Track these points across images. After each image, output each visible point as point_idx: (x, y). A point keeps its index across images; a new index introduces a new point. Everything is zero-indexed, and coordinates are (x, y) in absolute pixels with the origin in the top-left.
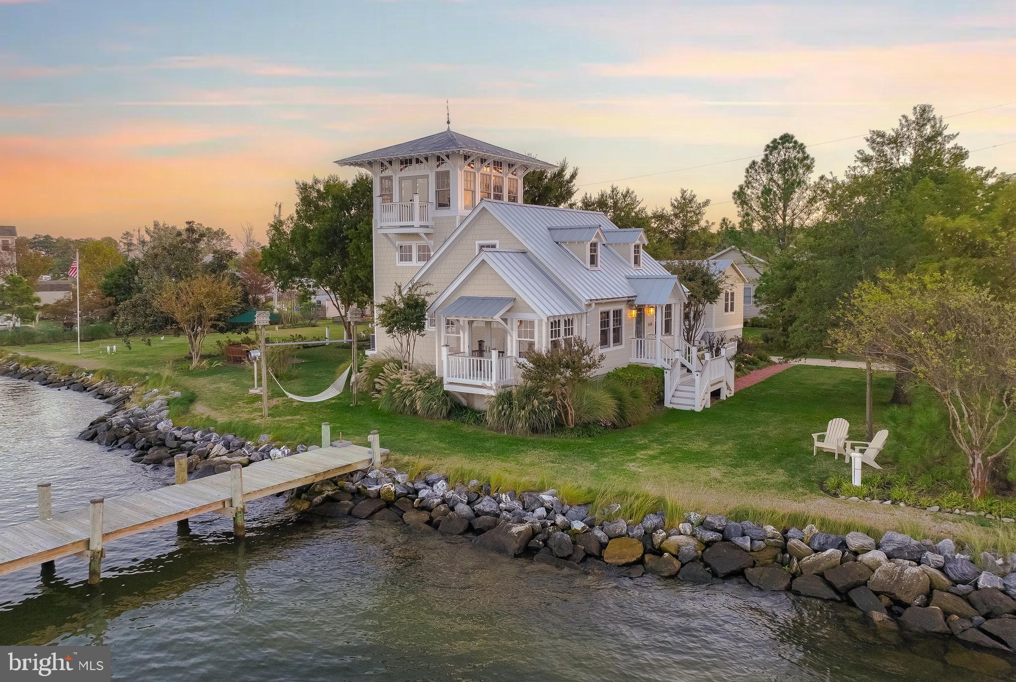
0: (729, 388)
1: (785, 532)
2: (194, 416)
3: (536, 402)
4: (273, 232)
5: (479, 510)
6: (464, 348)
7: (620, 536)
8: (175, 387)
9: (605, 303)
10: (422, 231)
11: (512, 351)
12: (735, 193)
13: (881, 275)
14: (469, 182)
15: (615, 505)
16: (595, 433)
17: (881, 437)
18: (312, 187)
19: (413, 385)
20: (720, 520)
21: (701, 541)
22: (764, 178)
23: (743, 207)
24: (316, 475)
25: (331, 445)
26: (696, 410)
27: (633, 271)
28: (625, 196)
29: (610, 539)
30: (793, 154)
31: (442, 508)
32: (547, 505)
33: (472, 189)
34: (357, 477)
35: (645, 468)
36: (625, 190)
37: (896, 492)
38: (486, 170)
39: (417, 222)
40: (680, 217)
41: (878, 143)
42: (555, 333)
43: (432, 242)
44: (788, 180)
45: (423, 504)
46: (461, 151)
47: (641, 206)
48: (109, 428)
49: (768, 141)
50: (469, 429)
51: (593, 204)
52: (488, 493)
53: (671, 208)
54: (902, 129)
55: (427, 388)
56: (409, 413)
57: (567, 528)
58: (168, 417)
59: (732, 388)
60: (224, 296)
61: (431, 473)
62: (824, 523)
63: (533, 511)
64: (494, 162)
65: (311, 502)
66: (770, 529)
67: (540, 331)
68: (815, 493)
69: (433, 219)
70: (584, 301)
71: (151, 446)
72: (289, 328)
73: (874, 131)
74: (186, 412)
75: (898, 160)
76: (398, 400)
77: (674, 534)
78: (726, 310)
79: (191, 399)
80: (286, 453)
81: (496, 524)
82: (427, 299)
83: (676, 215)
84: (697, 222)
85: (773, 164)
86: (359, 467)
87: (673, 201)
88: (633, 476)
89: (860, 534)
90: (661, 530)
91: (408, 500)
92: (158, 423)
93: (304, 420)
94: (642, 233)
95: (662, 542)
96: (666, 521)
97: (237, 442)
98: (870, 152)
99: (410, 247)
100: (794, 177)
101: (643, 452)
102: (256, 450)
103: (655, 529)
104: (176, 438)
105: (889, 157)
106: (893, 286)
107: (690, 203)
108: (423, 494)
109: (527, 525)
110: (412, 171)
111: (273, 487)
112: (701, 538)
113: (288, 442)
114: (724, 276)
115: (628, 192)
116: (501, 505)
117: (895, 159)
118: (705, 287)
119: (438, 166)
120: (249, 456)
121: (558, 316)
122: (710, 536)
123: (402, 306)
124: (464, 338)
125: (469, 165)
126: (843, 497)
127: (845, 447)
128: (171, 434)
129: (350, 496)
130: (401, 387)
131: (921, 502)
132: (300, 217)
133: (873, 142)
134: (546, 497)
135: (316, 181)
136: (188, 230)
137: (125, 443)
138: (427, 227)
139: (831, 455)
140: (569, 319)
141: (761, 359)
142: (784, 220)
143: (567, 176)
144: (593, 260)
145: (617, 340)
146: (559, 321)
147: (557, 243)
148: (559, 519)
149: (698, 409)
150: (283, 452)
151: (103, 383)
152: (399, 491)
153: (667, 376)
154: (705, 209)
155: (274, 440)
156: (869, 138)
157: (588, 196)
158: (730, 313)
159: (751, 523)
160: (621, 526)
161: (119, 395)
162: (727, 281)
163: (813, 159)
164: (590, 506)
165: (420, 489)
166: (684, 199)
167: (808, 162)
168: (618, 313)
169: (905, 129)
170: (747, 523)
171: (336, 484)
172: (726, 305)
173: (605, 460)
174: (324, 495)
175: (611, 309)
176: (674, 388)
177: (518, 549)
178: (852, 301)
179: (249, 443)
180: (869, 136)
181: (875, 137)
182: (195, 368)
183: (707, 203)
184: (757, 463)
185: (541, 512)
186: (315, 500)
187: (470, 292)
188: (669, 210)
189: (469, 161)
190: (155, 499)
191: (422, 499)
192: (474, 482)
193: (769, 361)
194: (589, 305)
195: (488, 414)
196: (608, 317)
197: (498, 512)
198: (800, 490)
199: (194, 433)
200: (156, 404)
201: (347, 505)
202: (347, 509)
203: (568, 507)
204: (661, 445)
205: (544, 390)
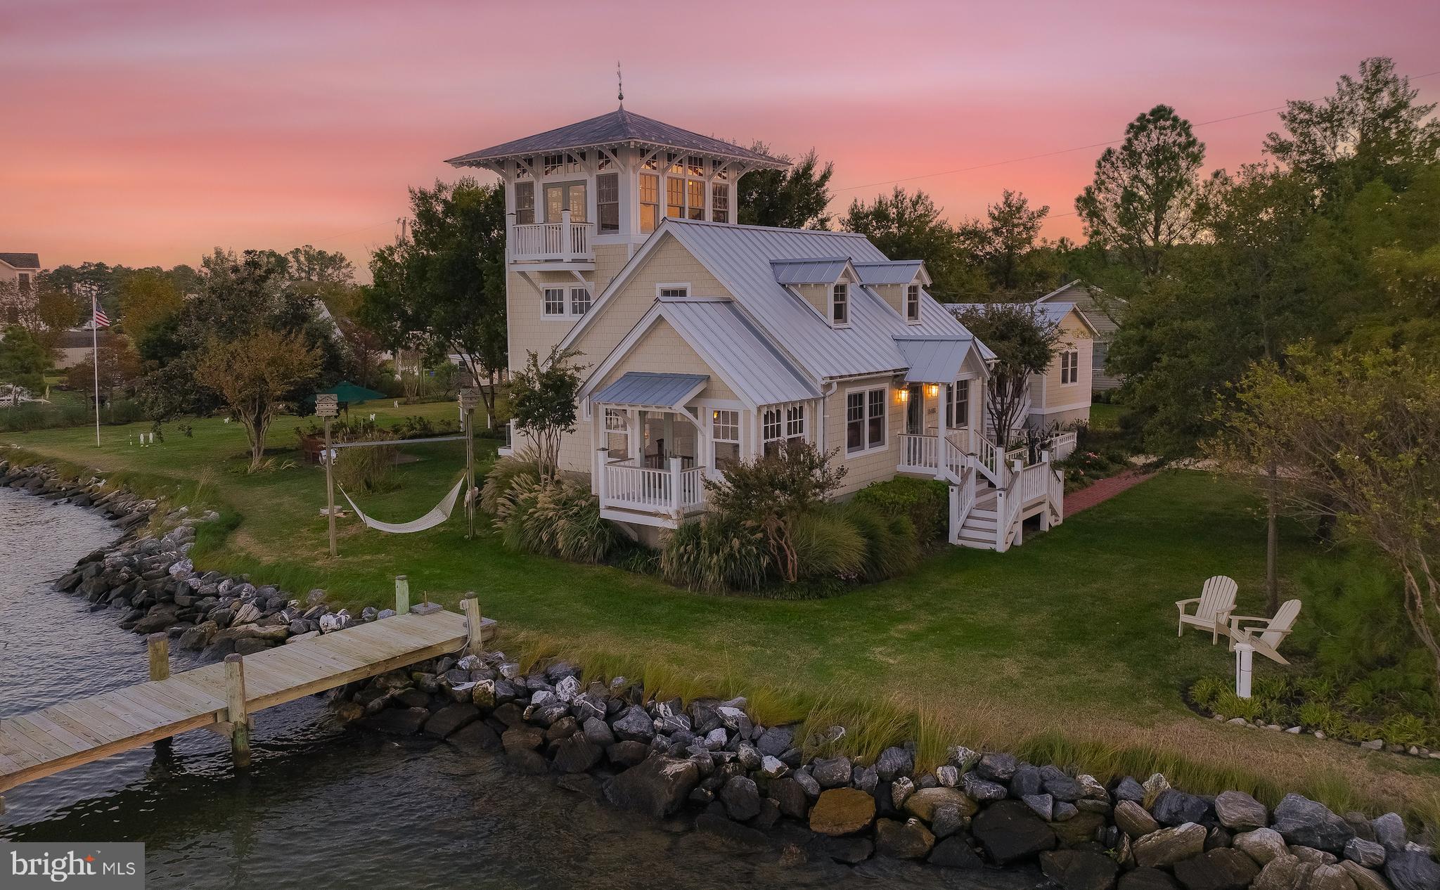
0: (1054, 513)
1: (1114, 783)
2: (230, 552)
3: (736, 543)
4: (379, 264)
5: (621, 730)
6: (633, 452)
7: (839, 785)
8: (214, 503)
9: (855, 381)
10: (575, 269)
11: (704, 459)
12: (1078, 200)
13: (1291, 350)
14: (648, 192)
15: (836, 728)
16: (829, 592)
17: (1289, 611)
18: (435, 196)
19: (554, 509)
20: (1004, 764)
21: (972, 798)
22: (1125, 176)
23: (1091, 221)
24: (373, 666)
25: (411, 611)
26: (998, 550)
27: (905, 328)
28: (915, 204)
29: (823, 788)
30: (1171, 137)
31: (566, 723)
32: (730, 723)
33: (654, 201)
34: (441, 666)
35: (900, 658)
36: (916, 194)
37: (1309, 712)
38: (676, 170)
39: (567, 253)
40: (1002, 233)
41: (1301, 122)
42: (771, 432)
43: (592, 284)
44: (1163, 178)
45: (537, 715)
46: (632, 143)
47: (940, 218)
48: (100, 571)
49: (1133, 118)
50: (635, 582)
51: (867, 216)
52: (638, 700)
53: (989, 220)
54: (1341, 99)
55: (576, 514)
56: (547, 553)
57: (753, 768)
58: (189, 555)
59: (1060, 511)
60: (296, 363)
61: (556, 662)
62: (1180, 770)
63: (705, 735)
64: (690, 158)
65: (365, 706)
66: (1087, 780)
67: (747, 428)
68: (1173, 708)
69: (594, 248)
70: (819, 379)
71: (153, 603)
72: (414, 402)
73: (1294, 103)
74: (221, 544)
75: (1334, 148)
76: (531, 533)
77: (928, 786)
78: (1064, 380)
79: (233, 524)
80: (343, 621)
81: (644, 754)
82: (577, 375)
83: (996, 231)
84: (1029, 240)
85: (1140, 154)
86: (447, 650)
87: (992, 209)
88: (879, 672)
89: (1240, 796)
90: (906, 779)
91: (515, 708)
92: (172, 564)
93: (390, 561)
94: (921, 269)
95: (907, 797)
96: (917, 760)
97: (277, 600)
98: (1287, 136)
99: (561, 292)
100: (1173, 174)
101: (900, 627)
102: (302, 613)
103: (898, 774)
104: (192, 591)
105: (1319, 143)
106: (1309, 371)
107: (1019, 212)
108: (538, 697)
109: (689, 762)
110: (560, 175)
111: (299, 688)
112: (972, 793)
113: (352, 602)
114: (1056, 331)
115: (919, 197)
116: (656, 722)
117: (1328, 148)
118: (1026, 349)
119: (600, 167)
120: (290, 624)
121: (777, 405)
122: (988, 790)
123: (537, 386)
124: (633, 436)
125: (648, 164)
126: (1219, 717)
127: (1229, 625)
128: (184, 584)
129: (425, 699)
130: (535, 512)
131: (1353, 732)
132: (418, 242)
133: (1293, 119)
134: (729, 711)
135: (441, 188)
136: (247, 263)
137: (117, 596)
138: (585, 261)
139: (1206, 635)
140: (795, 409)
141: (1113, 459)
142: (1155, 239)
143: (816, 177)
144: (840, 313)
145: (877, 438)
146: (778, 412)
147: (783, 286)
148: (745, 751)
149: (1001, 547)
150: (339, 621)
151: (116, 496)
152: (501, 693)
153: (953, 496)
154: (1042, 221)
155: (330, 599)
156: (1286, 114)
157: (859, 204)
158: (1070, 384)
159: (1058, 770)
160: (842, 768)
161: (136, 514)
162: (1061, 338)
163: (1202, 145)
164: (797, 728)
165: (536, 690)
166: (1009, 206)
167: (1195, 149)
168: (877, 397)
169: (1346, 99)
170: (1050, 770)
171: (410, 677)
172: (1065, 372)
173: (838, 640)
174: (388, 696)
175: (866, 389)
176: (965, 513)
177: (673, 803)
178: (1239, 395)
179: (293, 602)
180: (1286, 111)
181: (1296, 112)
182: (255, 471)
183: (1043, 212)
184: (1083, 649)
185: (718, 735)
186: (371, 704)
187: (638, 365)
188: (986, 223)
189: (648, 157)
190: (110, 708)
191: (537, 707)
192: (619, 680)
193: (1125, 464)
194: (827, 387)
195: (664, 557)
196: (861, 402)
197: (650, 734)
198: (1148, 703)
199: (219, 582)
200: (177, 532)
201: (420, 714)
202: (418, 721)
203: (761, 729)
204: (932, 614)
205: (749, 523)
